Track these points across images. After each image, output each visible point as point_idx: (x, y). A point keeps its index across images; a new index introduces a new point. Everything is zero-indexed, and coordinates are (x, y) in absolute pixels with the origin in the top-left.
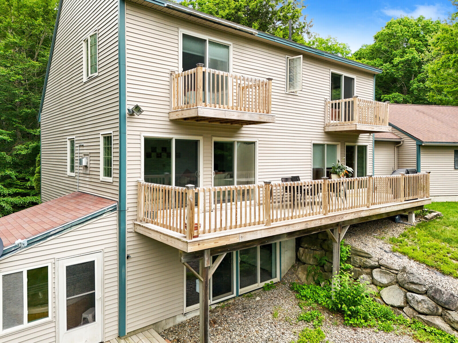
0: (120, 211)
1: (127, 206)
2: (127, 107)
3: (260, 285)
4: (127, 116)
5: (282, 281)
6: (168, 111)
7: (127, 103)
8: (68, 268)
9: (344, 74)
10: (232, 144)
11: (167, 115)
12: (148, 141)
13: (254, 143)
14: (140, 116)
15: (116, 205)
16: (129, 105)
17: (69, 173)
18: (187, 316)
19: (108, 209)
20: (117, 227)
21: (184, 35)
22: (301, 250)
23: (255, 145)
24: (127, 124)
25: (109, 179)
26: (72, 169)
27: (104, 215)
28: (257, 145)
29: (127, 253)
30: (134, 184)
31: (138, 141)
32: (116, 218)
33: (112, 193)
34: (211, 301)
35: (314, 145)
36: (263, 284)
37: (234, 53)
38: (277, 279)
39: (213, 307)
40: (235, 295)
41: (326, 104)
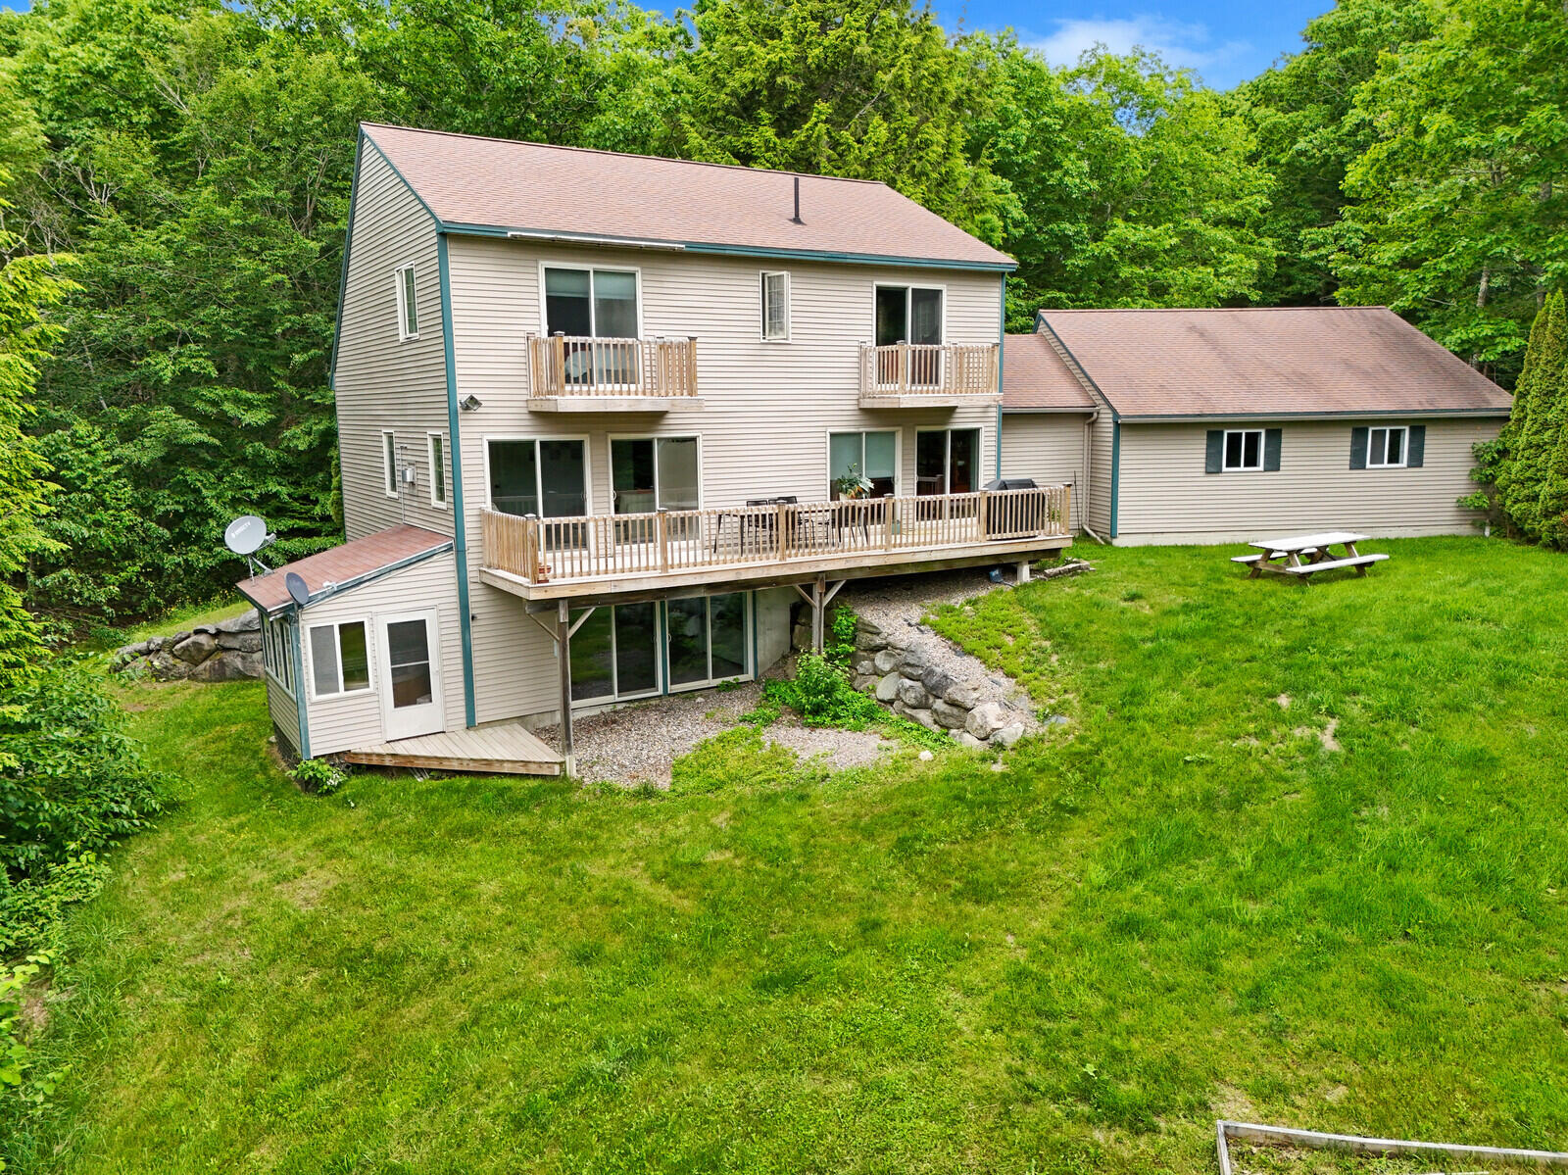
0: (457, 551)
1: (467, 544)
2: (459, 398)
3: (712, 681)
4: (460, 410)
5: (757, 680)
6: (525, 398)
7: (459, 391)
8: (391, 627)
9: (911, 284)
10: (649, 444)
11: (524, 404)
12: (495, 448)
13: (694, 439)
14: (480, 410)
15: (452, 543)
16: (462, 396)
17: (389, 493)
19: (440, 548)
20: (455, 574)
21: (547, 270)
22: (797, 627)
23: (696, 443)
24: (460, 423)
25: (443, 505)
26: (394, 487)
27: (433, 558)
28: (700, 443)
29: (472, 612)
30: (476, 512)
31: (479, 449)
32: (453, 562)
33: (446, 527)
34: (615, 697)
35: (833, 435)
36: (718, 681)
37: (646, 284)
38: (749, 676)
39: (620, 707)
40: (660, 692)
41: (863, 354)
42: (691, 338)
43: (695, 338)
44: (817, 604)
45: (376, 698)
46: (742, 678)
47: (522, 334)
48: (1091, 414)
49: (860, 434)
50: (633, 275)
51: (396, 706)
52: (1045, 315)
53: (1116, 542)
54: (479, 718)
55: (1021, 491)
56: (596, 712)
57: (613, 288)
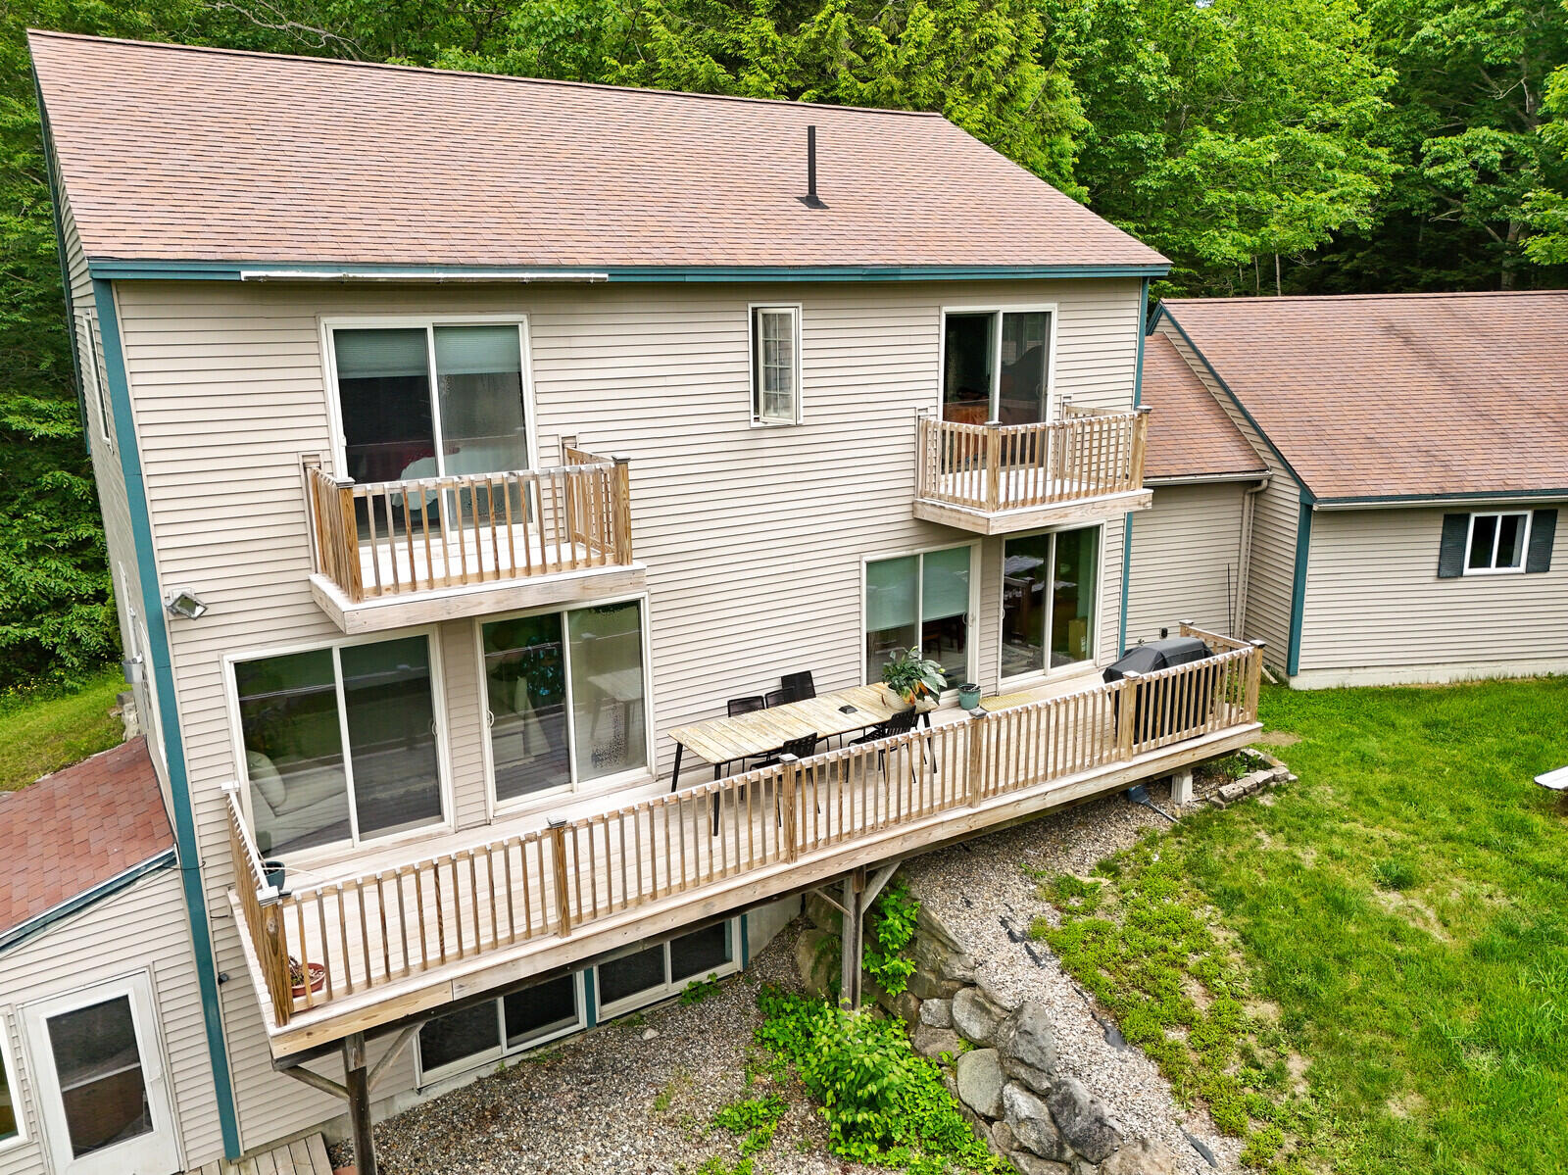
0: (185, 867)
1: (202, 854)
2: (164, 595)
3: (670, 988)
4: (168, 616)
5: (746, 972)
6: (306, 575)
7: (162, 580)
8: (52, 1022)
9: (1003, 307)
13: (635, 604)
14: (211, 611)
15: (173, 853)
16: (169, 592)
18: (429, 1092)
19: (147, 866)
20: (182, 905)
21: (340, 334)
23: (639, 609)
24: (172, 639)
27: (140, 883)
28: (646, 609)
29: (219, 969)
30: (216, 796)
31: (214, 678)
32: (179, 884)
34: (502, 1049)
35: (869, 564)
36: (683, 984)
37: (538, 343)
38: (735, 964)
39: (513, 1061)
40: (583, 1023)
41: (922, 428)
42: (618, 462)
43: (626, 461)
44: (850, 912)
45: (34, 1150)
46: (722, 971)
47: (293, 459)
48: (1258, 483)
49: (916, 557)
50: (514, 328)
51: (79, 1151)
52: (1170, 309)
53: (1296, 683)
54: (248, 1141)
55: (1188, 666)
56: (471, 1079)
57: (476, 355)
